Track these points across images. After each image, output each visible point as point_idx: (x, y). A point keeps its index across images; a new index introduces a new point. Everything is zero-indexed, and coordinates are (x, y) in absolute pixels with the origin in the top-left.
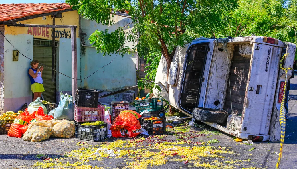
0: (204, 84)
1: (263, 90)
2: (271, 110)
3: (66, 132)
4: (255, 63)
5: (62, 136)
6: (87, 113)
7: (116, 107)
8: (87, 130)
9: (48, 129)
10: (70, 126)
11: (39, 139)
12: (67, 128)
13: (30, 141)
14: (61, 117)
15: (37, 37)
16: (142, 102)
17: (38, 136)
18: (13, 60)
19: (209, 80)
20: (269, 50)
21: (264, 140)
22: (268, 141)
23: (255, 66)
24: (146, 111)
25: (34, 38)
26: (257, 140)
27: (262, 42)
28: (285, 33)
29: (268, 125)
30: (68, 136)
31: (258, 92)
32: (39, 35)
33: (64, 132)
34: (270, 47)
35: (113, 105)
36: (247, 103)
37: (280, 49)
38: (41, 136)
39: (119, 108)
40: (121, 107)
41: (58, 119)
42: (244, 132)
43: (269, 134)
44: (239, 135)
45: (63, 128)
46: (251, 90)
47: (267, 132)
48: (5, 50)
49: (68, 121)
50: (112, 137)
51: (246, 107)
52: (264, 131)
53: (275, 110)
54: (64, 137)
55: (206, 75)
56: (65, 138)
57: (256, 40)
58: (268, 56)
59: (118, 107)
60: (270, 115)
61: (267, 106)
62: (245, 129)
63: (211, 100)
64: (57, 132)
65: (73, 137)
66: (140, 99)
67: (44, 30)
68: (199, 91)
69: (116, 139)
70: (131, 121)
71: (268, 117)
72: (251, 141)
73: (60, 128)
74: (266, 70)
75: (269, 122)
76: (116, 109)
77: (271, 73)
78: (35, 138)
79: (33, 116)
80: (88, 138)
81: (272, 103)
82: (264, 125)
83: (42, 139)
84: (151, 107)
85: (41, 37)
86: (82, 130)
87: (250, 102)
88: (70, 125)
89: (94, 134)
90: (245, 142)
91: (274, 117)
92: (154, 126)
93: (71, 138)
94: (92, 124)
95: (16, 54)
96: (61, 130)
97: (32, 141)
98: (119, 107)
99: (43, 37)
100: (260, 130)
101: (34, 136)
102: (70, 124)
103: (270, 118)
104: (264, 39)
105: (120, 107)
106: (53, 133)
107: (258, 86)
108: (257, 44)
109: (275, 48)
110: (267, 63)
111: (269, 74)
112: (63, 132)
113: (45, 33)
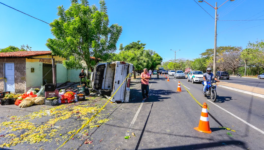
0: (104, 80)
1: (120, 82)
2: (124, 90)
4: (117, 72)
5: (38, 104)
6: (50, 94)
7: (67, 90)
8: (48, 101)
9: (31, 102)
11: (25, 106)
12: (41, 101)
13: (21, 107)
14: (40, 95)
15: (44, 63)
16: (80, 87)
17: (25, 105)
18: (31, 72)
19: (105, 78)
20: (123, 67)
21: (122, 102)
22: (124, 102)
23: (117, 73)
24: (81, 91)
25: (43, 63)
26: (118, 102)
27: (119, 64)
28: (143, 61)
29: (124, 96)
30: (41, 104)
31: (118, 83)
32: (46, 62)
34: (123, 65)
36: (114, 88)
37: (127, 66)
38: (27, 105)
41: (38, 96)
42: (114, 99)
43: (124, 100)
44: (112, 100)
46: (116, 82)
47: (123, 99)
48: (26, 68)
49: (42, 97)
50: (61, 103)
51: (114, 90)
52: (122, 98)
53: (126, 90)
55: (104, 76)
56: (40, 105)
57: (117, 63)
58: (122, 69)
60: (124, 92)
61: (123, 89)
62: (114, 98)
63: (107, 86)
64: (36, 103)
65: (43, 104)
66: (79, 86)
67: (48, 60)
68: (102, 83)
69: (62, 104)
70: (68, 97)
71: (123, 93)
72: (116, 103)
73: (37, 101)
74: (122, 74)
75: (124, 95)
77: (124, 76)
78: (23, 106)
79: (28, 96)
80: (49, 104)
81: (125, 87)
82: (122, 96)
83: (27, 106)
84: (83, 89)
85: (47, 63)
86: (46, 101)
87: (115, 87)
88: (42, 99)
89: (51, 103)
90: (114, 103)
91: (126, 93)
92: (80, 98)
93: (42, 104)
94: (51, 99)
95: (33, 70)
96: (38, 102)
97: (22, 107)
99: (48, 63)
100: (120, 98)
101: (23, 105)
103: (124, 93)
104: (120, 63)
106: (34, 103)
107: (119, 81)
108: (118, 64)
109: (125, 66)
110: (122, 72)
111: (123, 76)
112: (39, 102)
113: (49, 62)
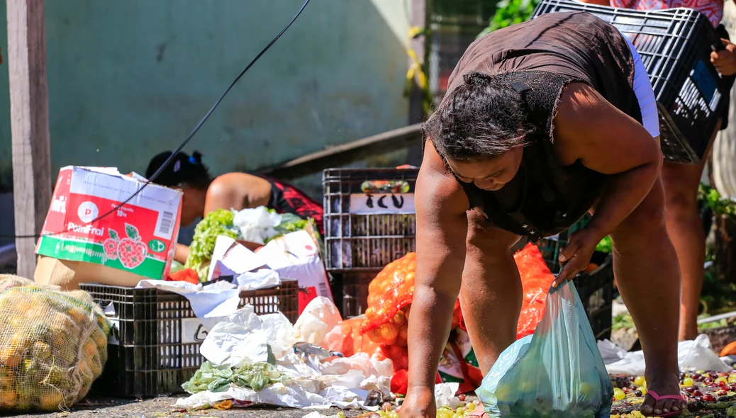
3: (37, 367)
7: (358, 204)
10: (67, 324)
12: (45, 339)
33: (22, 365)
35: (334, 188)
39: (377, 211)
40: (388, 201)
45: (18, 337)
54: (23, 404)
59: (369, 203)
76: (356, 219)
88: (62, 316)
96: (6, 352)
98: (376, 198)
102: (66, 310)
105: (380, 204)
112: (15, 363)
